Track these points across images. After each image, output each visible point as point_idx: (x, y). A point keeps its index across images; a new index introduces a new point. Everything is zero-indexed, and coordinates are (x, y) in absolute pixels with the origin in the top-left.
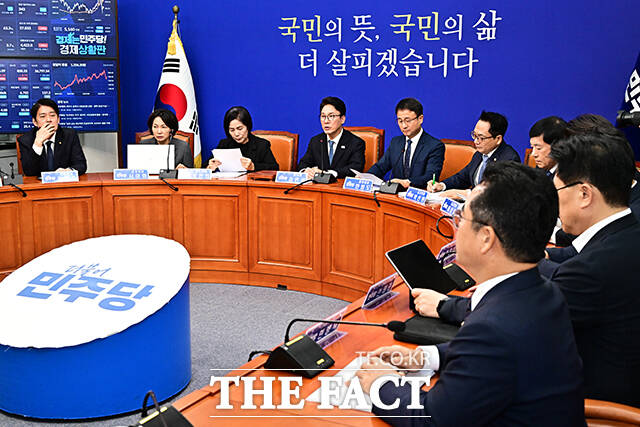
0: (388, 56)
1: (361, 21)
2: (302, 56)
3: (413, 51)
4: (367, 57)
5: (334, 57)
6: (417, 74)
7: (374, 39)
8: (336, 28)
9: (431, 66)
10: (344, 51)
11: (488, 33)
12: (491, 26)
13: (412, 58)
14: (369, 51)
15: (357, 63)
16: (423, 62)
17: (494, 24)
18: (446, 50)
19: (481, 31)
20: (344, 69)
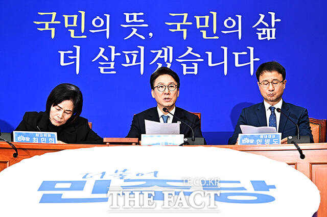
0: (163, 54)
1: (133, 18)
2: (62, 53)
3: (190, 49)
4: (139, 55)
5: (100, 54)
6: (196, 73)
7: (147, 36)
8: (104, 24)
9: (210, 64)
10: (113, 48)
11: (268, 33)
12: (270, 27)
13: (189, 56)
14: (142, 48)
15: (128, 60)
16: (202, 60)
17: (273, 25)
18: (225, 49)
19: (261, 32)
20: (112, 67)
